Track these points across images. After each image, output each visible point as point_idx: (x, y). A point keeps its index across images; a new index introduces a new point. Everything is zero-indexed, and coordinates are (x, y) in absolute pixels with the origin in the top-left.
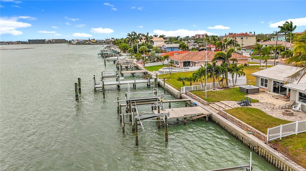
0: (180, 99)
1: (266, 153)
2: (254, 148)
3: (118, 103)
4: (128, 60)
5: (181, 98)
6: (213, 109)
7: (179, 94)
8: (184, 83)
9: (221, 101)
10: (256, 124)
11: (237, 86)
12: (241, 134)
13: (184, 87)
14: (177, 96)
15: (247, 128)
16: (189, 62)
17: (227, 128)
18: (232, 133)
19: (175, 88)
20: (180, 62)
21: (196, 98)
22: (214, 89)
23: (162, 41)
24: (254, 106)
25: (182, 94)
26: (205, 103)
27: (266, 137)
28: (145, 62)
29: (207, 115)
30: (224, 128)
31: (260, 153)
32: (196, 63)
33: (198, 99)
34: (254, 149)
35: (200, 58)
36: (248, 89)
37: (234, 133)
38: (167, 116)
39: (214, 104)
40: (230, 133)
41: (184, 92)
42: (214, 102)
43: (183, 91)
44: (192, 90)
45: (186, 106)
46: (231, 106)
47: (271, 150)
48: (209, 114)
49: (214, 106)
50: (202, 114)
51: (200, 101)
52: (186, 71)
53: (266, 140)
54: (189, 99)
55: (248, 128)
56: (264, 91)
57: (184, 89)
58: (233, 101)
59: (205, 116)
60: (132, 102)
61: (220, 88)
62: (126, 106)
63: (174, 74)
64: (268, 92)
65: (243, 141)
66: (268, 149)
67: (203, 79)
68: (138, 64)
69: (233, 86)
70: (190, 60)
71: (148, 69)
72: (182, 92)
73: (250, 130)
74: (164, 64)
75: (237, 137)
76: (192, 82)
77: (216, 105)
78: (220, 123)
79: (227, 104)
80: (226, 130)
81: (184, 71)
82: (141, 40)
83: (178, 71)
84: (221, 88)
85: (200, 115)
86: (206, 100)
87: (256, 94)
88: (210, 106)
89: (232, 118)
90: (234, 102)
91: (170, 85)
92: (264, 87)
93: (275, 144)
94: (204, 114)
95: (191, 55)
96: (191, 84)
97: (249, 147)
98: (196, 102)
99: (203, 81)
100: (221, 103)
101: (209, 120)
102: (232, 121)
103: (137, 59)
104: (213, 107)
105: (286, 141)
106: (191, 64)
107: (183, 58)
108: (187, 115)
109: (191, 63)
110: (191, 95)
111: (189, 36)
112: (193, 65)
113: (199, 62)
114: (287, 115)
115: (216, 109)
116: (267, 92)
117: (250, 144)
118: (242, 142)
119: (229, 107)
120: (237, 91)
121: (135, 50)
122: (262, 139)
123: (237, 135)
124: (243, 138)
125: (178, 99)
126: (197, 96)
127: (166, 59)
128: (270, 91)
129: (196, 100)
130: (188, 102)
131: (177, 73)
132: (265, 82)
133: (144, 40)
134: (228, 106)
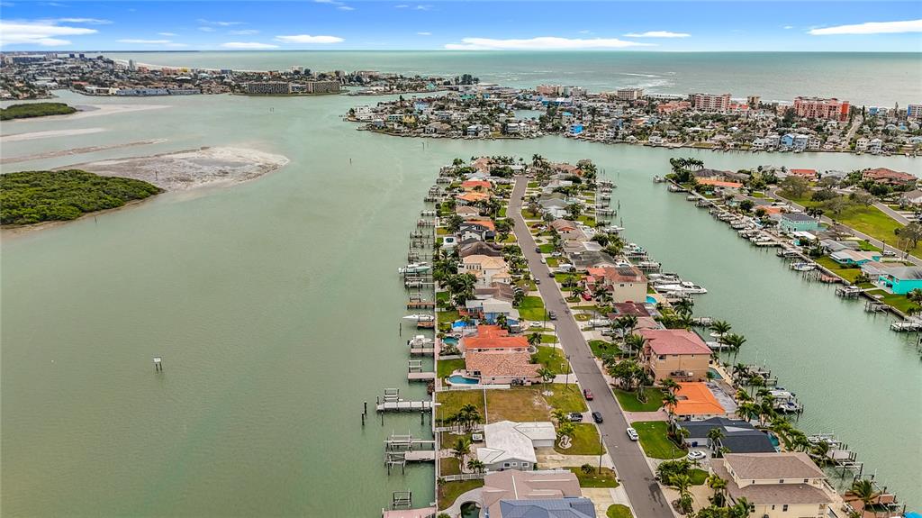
70: (480, 371)
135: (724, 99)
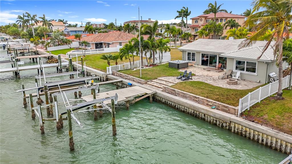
0: (106, 81)
1: (242, 128)
2: (222, 124)
3: (24, 92)
4: (23, 44)
5: (107, 79)
6: (154, 87)
7: (104, 76)
8: (109, 63)
9: (159, 78)
11: (163, 62)
12: (202, 111)
13: (110, 67)
14: (102, 78)
15: (207, 103)
16: (101, 44)
17: (179, 106)
18: (188, 111)
19: (98, 69)
20: (92, 43)
21: (128, 78)
22: (143, 67)
23: (61, 26)
24: (194, 79)
25: (108, 75)
26: (142, 82)
27: (238, 110)
28: (47, 46)
29: (151, 94)
30: (175, 106)
31: (233, 129)
32: (110, 44)
33: (132, 78)
34: (224, 126)
35: (113, 39)
36: (179, 64)
37: (190, 111)
38: (114, 101)
39: (152, 81)
40: (184, 112)
41: (111, 73)
42: (151, 79)
43: (109, 71)
44: (120, 70)
45: (117, 88)
46: (173, 82)
48: (153, 93)
49: (153, 83)
50: (145, 94)
51: (135, 80)
52: (101, 52)
53: (236, 114)
54: (120, 79)
55: (209, 102)
56: (192, 66)
57: (110, 70)
58: (170, 77)
59: (149, 96)
60: (49, 89)
61: (148, 66)
62: (38, 95)
63: (88, 56)
64: (197, 66)
65: (206, 118)
66: (247, 123)
67: (131, 57)
68: (38, 49)
69: (160, 63)
70: (103, 42)
71: (52, 52)
72: (108, 73)
73: (211, 104)
74: (71, 48)
75: (196, 115)
76: (119, 60)
77: (155, 82)
78: (169, 102)
79: (167, 80)
80: (178, 108)
81: (99, 53)
82: (37, 23)
83: (92, 53)
84: (150, 66)
85: (143, 96)
86: (141, 78)
87: (186, 68)
88: (149, 84)
89: (184, 94)
90: (173, 78)
91: (90, 67)
92: (191, 61)
94: (148, 94)
95: (103, 36)
96: (117, 64)
97: (216, 124)
98: (131, 82)
99: (131, 59)
100: (159, 79)
102: (184, 96)
103: (35, 44)
104: (153, 85)
105: (255, 111)
106: (104, 46)
107: (94, 39)
108: (129, 97)
109: (103, 44)
110: (121, 75)
111: (90, 23)
112: (106, 47)
113: (113, 43)
114: (232, 84)
115: (158, 87)
116: (195, 66)
117: (216, 121)
118: (204, 120)
119: (171, 82)
120: (167, 67)
121: (31, 35)
122: (231, 112)
123: (195, 112)
124: (205, 115)
125: (103, 81)
126: (129, 76)
127: (78, 38)
128: (198, 65)
129: (129, 79)
130: (119, 84)
131: (91, 55)
132: (191, 55)
133: (41, 22)
134: (168, 82)
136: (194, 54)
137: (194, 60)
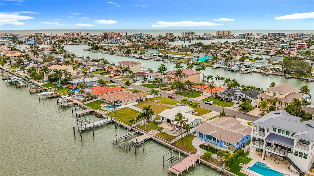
1: (171, 147)
10: (167, 139)
14: (129, 129)
19: (127, 125)
22: (144, 123)
24: (163, 131)
25: (132, 128)
36: (158, 123)
37: (161, 143)
39: (149, 132)
44: (136, 125)
47: (173, 146)
48: (151, 137)
54: (138, 131)
56: (163, 122)
58: (155, 130)
59: (149, 138)
61: (146, 122)
64: (165, 122)
68: (76, 102)
69: (151, 120)
70: (118, 100)
73: (166, 141)
74: (96, 101)
79: (154, 132)
87: (161, 124)
93: (173, 144)
98: (143, 132)
100: (151, 131)
101: (151, 139)
104: (150, 134)
105: (175, 143)
106: (118, 102)
107: (113, 99)
108: (144, 140)
110: (138, 128)
115: (152, 135)
119: (156, 133)
120: (154, 123)
122: (170, 144)
129: (141, 131)
135: (80, 33)
136: (164, 118)
137: (164, 120)
